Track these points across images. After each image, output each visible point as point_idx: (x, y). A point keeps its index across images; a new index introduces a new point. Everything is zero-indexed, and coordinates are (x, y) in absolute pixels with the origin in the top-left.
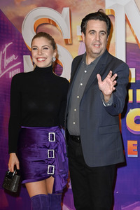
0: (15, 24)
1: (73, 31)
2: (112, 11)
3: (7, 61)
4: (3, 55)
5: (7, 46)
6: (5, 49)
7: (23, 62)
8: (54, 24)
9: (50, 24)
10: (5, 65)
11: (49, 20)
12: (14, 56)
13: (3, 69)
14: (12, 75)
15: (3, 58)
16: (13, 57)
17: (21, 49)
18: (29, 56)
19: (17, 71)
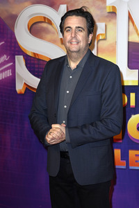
2: (114, 8)
7: (14, 63)
8: (50, 22)
9: (45, 22)
11: (45, 18)
12: (5, 56)
16: (5, 58)
17: (13, 48)
18: (22, 56)
19: (9, 73)
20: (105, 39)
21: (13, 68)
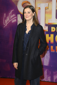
0: (15, 3)
1: (36, 6)
3: (12, 17)
4: (10, 14)
5: (12, 11)
6: (11, 12)
7: (17, 17)
8: (29, 3)
9: (27, 3)
10: (11, 18)
11: (27, 2)
13: (10, 19)
14: (13, 21)
15: (10, 15)
16: (14, 15)
17: (17, 12)
18: (20, 15)
19: (15, 20)
20: (48, 9)
21: (17, 19)
